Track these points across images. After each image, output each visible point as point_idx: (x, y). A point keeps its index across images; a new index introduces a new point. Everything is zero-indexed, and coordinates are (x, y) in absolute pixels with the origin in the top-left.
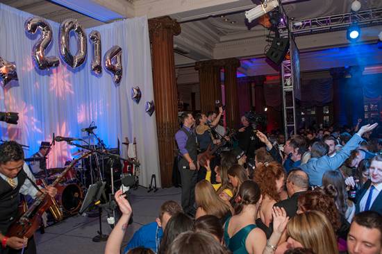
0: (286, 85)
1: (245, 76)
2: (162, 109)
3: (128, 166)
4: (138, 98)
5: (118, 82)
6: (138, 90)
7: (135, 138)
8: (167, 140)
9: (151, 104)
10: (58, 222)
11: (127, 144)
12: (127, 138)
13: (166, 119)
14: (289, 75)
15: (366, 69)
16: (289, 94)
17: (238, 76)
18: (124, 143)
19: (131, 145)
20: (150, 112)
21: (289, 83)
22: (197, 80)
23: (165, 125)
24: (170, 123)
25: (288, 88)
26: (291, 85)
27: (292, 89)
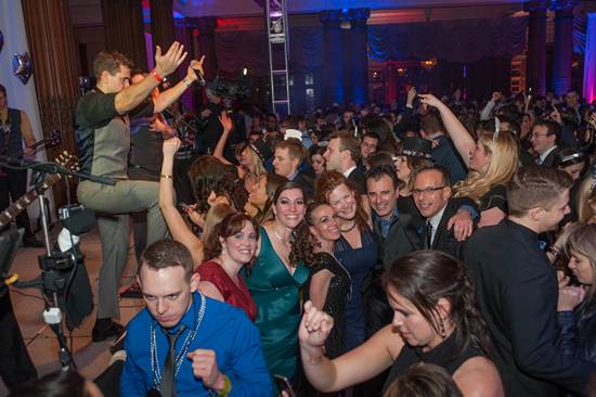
0: (273, 32)
1: (183, 17)
9: (24, 59)
14: (277, 14)
15: (372, 15)
16: (278, 47)
17: (176, 15)
20: (24, 75)
21: (277, 29)
22: (99, 19)
23: (54, 101)
24: (65, 97)
25: (278, 37)
26: (281, 32)
27: (283, 40)
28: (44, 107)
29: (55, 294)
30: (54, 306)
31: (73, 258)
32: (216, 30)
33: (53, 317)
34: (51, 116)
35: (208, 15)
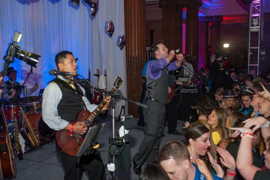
0: (253, 25)
1: (204, 15)
2: (131, 44)
3: (98, 97)
4: (111, 32)
5: (94, 14)
6: (112, 24)
7: (106, 70)
8: (135, 73)
10: (35, 148)
11: (98, 76)
12: (98, 70)
13: (135, 53)
14: (256, 15)
16: (255, 34)
17: (200, 15)
18: (96, 75)
19: (102, 77)
20: (121, 46)
21: (255, 23)
22: (160, 17)
23: (134, 59)
24: (139, 57)
25: (255, 29)
26: (257, 25)
27: (259, 30)
28: (128, 61)
29: (114, 157)
30: (113, 163)
31: (124, 141)
32: (221, 23)
33: (111, 168)
34: (131, 65)
35: (218, 15)
